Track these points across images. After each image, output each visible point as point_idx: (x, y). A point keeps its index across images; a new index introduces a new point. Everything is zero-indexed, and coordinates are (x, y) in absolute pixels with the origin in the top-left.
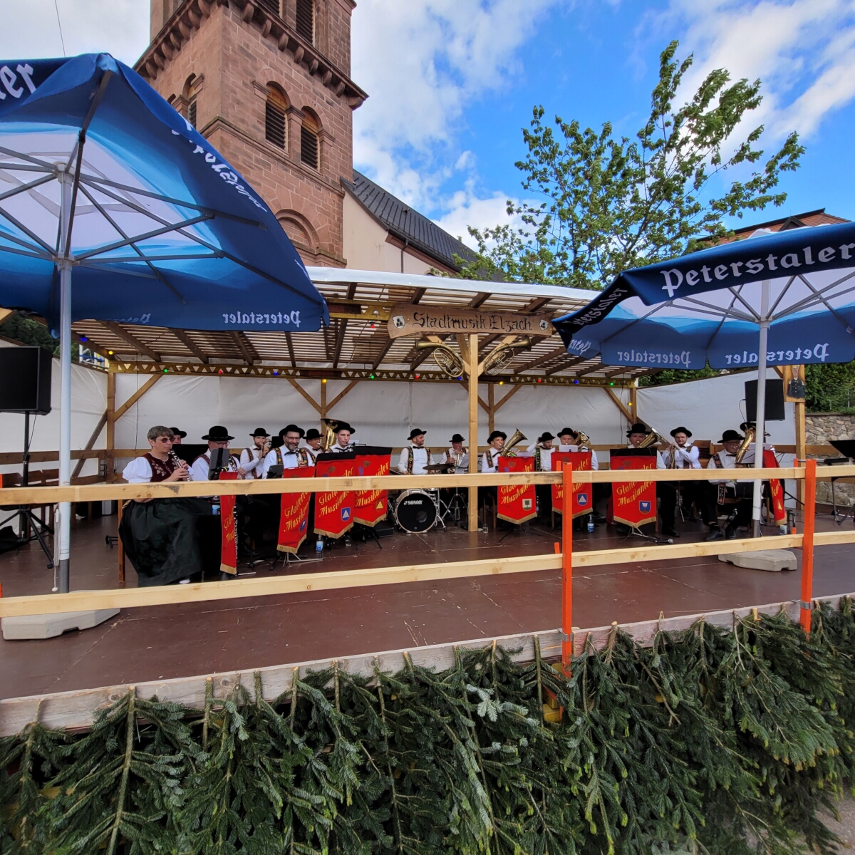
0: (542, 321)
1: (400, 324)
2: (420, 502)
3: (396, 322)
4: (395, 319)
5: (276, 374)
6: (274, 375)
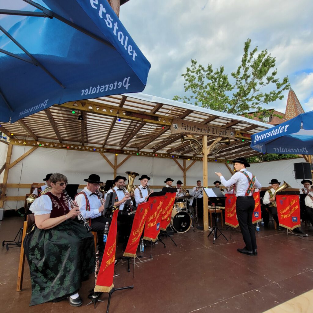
0: (231, 132)
1: (176, 128)
2: (183, 216)
3: (174, 126)
4: (174, 125)
5: (95, 150)
6: (94, 151)
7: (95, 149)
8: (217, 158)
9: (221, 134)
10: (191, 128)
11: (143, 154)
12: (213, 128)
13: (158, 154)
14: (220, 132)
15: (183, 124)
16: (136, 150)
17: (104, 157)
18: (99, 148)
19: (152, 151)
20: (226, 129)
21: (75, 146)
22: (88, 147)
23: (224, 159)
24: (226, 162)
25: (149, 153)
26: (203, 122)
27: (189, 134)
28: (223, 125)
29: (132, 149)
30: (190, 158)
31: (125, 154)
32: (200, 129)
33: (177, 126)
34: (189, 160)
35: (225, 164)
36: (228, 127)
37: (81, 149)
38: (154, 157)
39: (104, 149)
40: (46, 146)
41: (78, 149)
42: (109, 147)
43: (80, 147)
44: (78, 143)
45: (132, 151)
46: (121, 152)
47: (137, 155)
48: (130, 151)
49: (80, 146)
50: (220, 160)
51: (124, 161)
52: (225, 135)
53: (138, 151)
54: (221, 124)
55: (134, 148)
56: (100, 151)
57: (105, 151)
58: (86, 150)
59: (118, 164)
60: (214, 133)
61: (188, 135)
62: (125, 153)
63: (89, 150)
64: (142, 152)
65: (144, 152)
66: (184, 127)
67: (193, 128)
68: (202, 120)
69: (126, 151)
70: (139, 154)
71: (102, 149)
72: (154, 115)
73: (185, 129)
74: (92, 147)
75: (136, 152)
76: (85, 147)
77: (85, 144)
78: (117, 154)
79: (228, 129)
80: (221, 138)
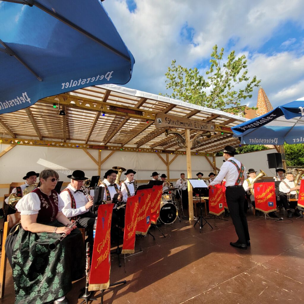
0: (212, 126)
1: (160, 122)
2: (169, 208)
3: (158, 121)
4: (158, 119)
5: (77, 147)
7: (77, 145)
8: (197, 151)
9: (203, 127)
10: (175, 123)
11: (126, 150)
12: (195, 122)
13: (142, 149)
14: (201, 126)
15: (166, 118)
16: (120, 145)
17: (88, 153)
18: (82, 144)
19: (135, 146)
20: (207, 123)
21: (56, 142)
22: (70, 143)
23: (204, 152)
24: (206, 155)
25: (133, 148)
26: (185, 116)
27: (173, 127)
28: (203, 120)
29: (116, 145)
30: (173, 152)
31: (109, 150)
32: (182, 123)
33: (161, 120)
34: (172, 154)
35: (205, 156)
36: (208, 121)
37: (63, 146)
38: (138, 152)
39: (87, 146)
40: (24, 144)
41: (60, 146)
42: (92, 143)
43: (62, 144)
44: (60, 140)
45: (116, 147)
46: (105, 148)
47: (121, 151)
48: (114, 147)
49: (61, 142)
50: (201, 153)
51: (108, 157)
52: (206, 128)
53: (122, 146)
54: (202, 119)
55: (118, 144)
56: (83, 148)
57: (88, 147)
58: (68, 147)
59: (102, 159)
60: (195, 127)
61: (172, 129)
62: (109, 148)
63: (71, 147)
64: (126, 148)
65: (128, 148)
66: (167, 122)
67: (176, 123)
68: (185, 115)
69: (110, 146)
70: (123, 149)
71: (85, 146)
72: (138, 110)
73: (169, 123)
74: (75, 144)
75: (120, 147)
76: (67, 144)
77: (67, 141)
78: (101, 151)
79: (209, 123)
80: (203, 132)
